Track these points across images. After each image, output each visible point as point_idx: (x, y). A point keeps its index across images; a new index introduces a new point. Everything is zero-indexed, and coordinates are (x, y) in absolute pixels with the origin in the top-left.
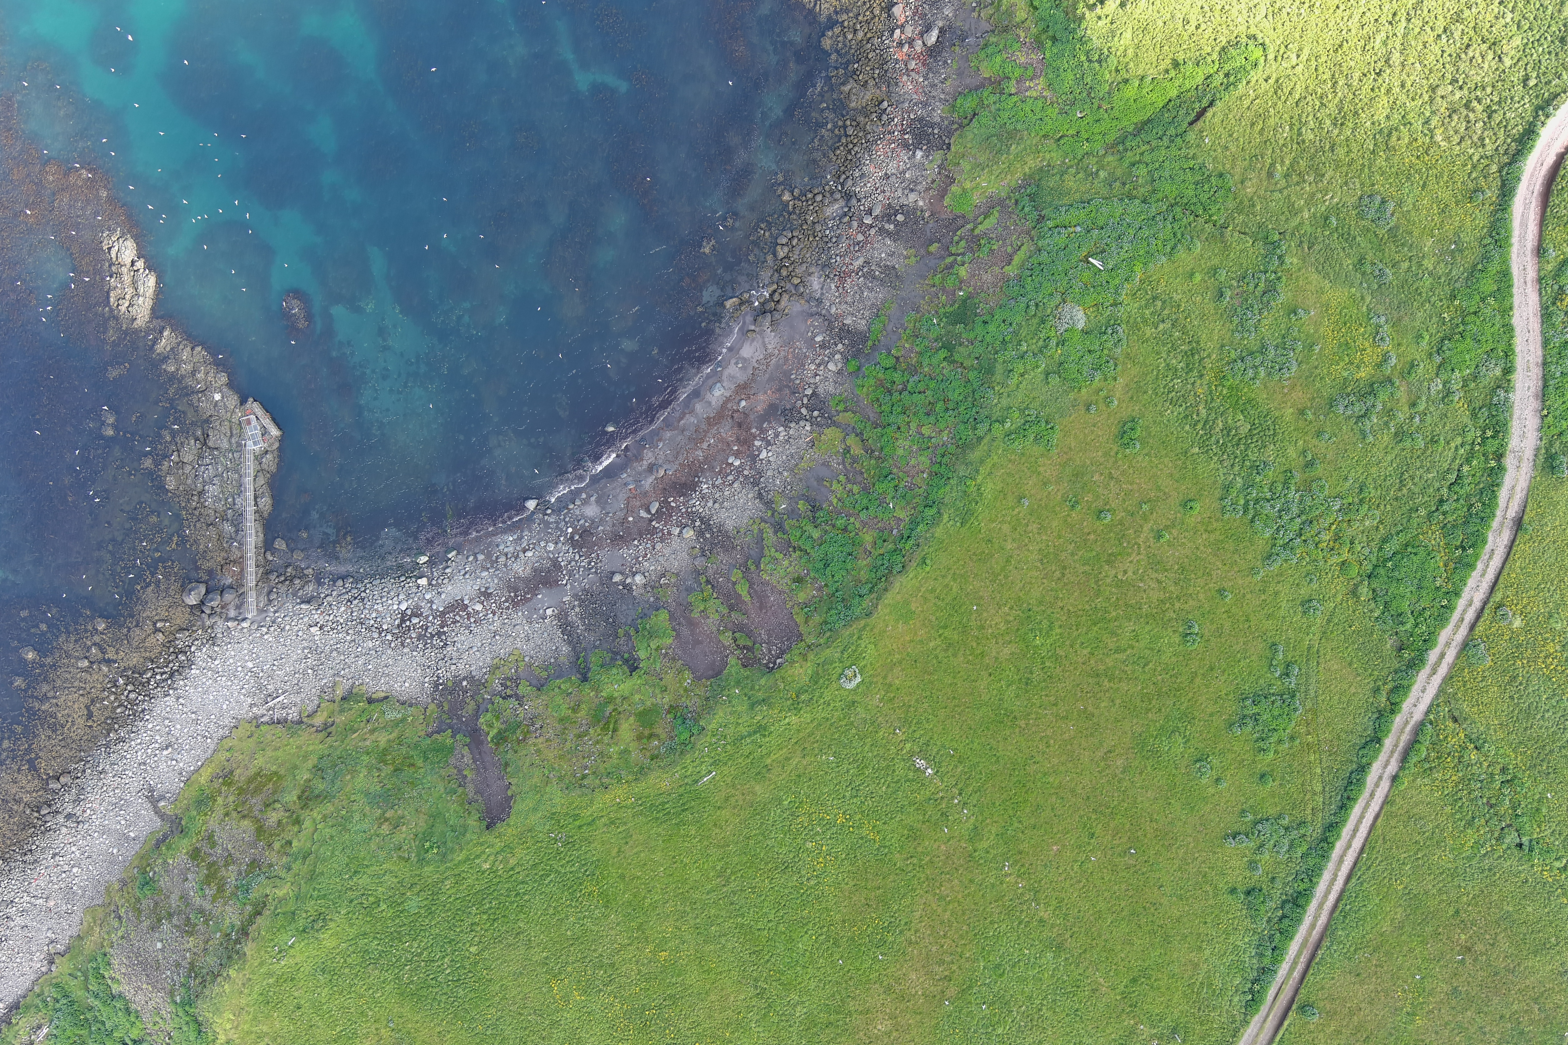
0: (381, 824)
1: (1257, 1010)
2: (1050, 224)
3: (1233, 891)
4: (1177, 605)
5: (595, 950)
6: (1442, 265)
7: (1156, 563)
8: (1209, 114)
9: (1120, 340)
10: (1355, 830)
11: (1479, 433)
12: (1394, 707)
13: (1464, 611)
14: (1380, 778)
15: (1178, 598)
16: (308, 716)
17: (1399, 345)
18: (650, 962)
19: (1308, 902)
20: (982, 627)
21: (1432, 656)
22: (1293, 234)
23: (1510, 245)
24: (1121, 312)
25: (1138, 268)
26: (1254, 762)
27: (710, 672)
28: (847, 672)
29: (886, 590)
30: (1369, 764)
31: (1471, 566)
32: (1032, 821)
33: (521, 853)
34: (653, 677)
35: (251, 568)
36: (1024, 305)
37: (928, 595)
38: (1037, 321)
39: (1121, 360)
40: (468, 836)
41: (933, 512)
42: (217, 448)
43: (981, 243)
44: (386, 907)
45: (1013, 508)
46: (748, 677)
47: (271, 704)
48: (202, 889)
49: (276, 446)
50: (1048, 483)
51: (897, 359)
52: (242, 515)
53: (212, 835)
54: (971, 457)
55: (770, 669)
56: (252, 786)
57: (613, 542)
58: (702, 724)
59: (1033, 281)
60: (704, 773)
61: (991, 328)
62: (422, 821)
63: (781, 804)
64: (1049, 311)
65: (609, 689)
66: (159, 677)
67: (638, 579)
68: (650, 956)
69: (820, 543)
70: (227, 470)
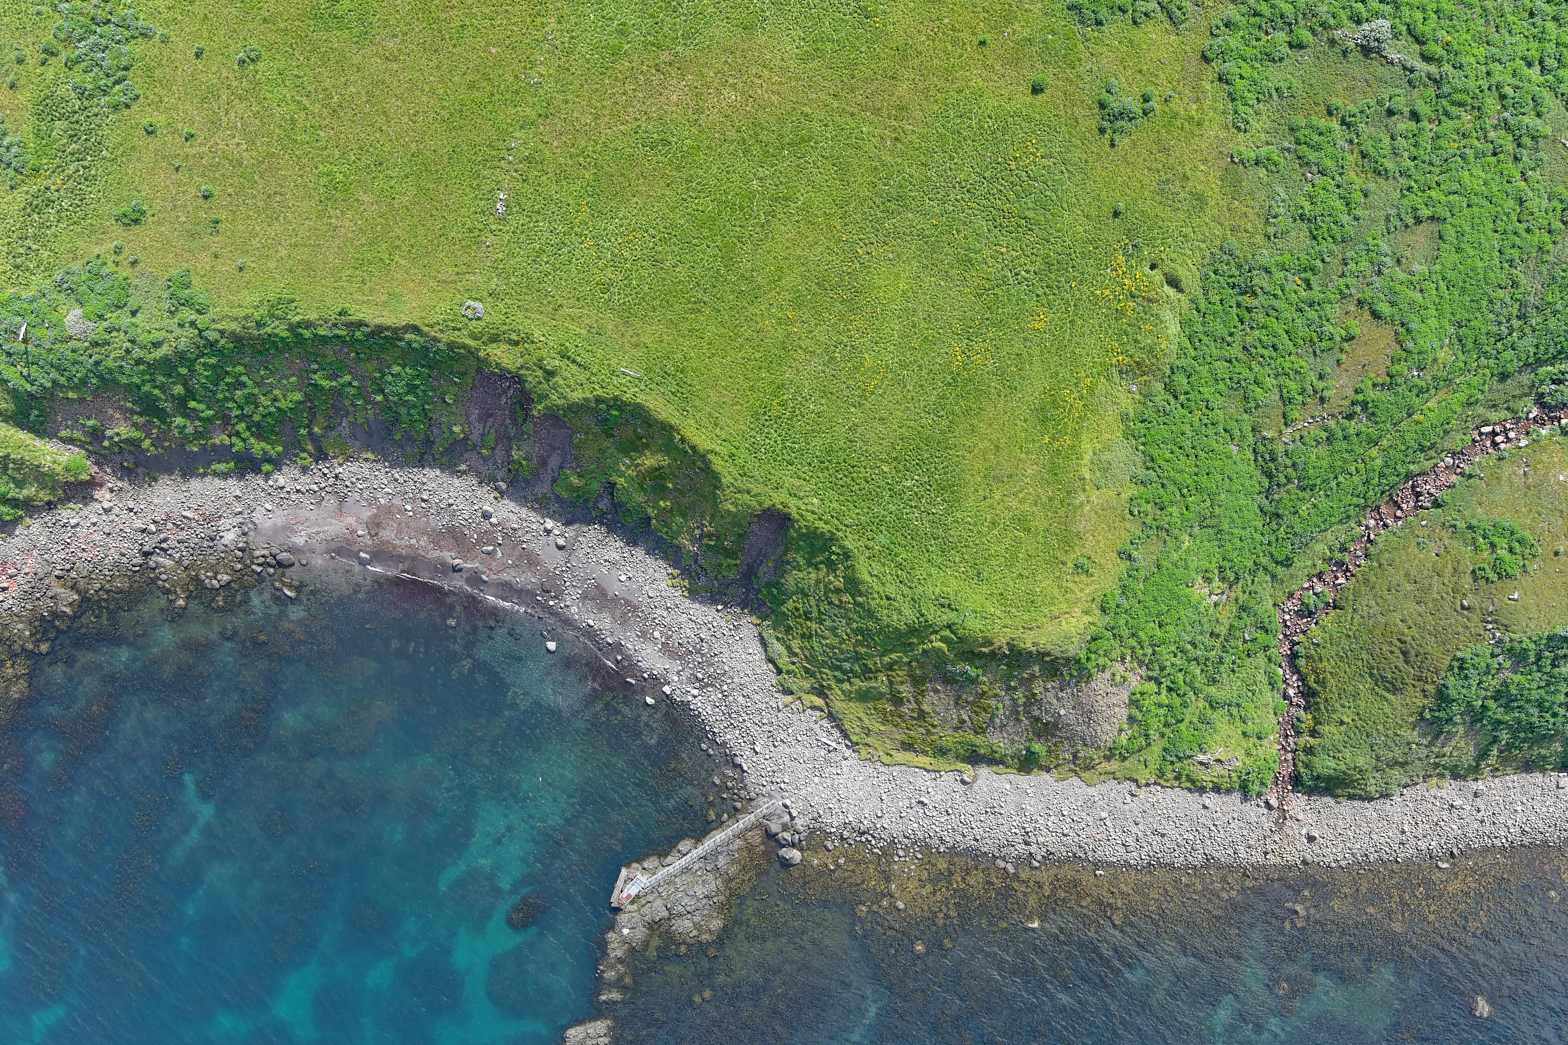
4: (235, 84)
7: (215, 124)
9: (67, 273)
15: (228, 87)
16: (823, 712)
18: (803, 322)
20: (361, 231)
24: (46, 286)
28: (470, 316)
29: (388, 328)
32: (484, 84)
33: (788, 481)
34: (602, 466)
35: (740, 825)
36: (99, 367)
37: (367, 292)
38: (102, 349)
39: (82, 262)
40: (805, 531)
41: (304, 331)
42: (666, 907)
43: (94, 431)
44: (899, 558)
45: (253, 269)
46: (535, 392)
47: (834, 745)
48: (997, 708)
49: (634, 866)
50: (215, 255)
51: (230, 436)
52: (704, 857)
53: (957, 727)
54: (239, 330)
55: (516, 379)
56: (899, 720)
57: (537, 564)
58: (594, 404)
59: (78, 372)
60: (628, 378)
61: (138, 381)
62: (824, 573)
63: (609, 300)
64: (86, 344)
65: (636, 493)
66: (873, 842)
67: (549, 526)
68: (800, 325)
69: (406, 404)
70: (677, 890)
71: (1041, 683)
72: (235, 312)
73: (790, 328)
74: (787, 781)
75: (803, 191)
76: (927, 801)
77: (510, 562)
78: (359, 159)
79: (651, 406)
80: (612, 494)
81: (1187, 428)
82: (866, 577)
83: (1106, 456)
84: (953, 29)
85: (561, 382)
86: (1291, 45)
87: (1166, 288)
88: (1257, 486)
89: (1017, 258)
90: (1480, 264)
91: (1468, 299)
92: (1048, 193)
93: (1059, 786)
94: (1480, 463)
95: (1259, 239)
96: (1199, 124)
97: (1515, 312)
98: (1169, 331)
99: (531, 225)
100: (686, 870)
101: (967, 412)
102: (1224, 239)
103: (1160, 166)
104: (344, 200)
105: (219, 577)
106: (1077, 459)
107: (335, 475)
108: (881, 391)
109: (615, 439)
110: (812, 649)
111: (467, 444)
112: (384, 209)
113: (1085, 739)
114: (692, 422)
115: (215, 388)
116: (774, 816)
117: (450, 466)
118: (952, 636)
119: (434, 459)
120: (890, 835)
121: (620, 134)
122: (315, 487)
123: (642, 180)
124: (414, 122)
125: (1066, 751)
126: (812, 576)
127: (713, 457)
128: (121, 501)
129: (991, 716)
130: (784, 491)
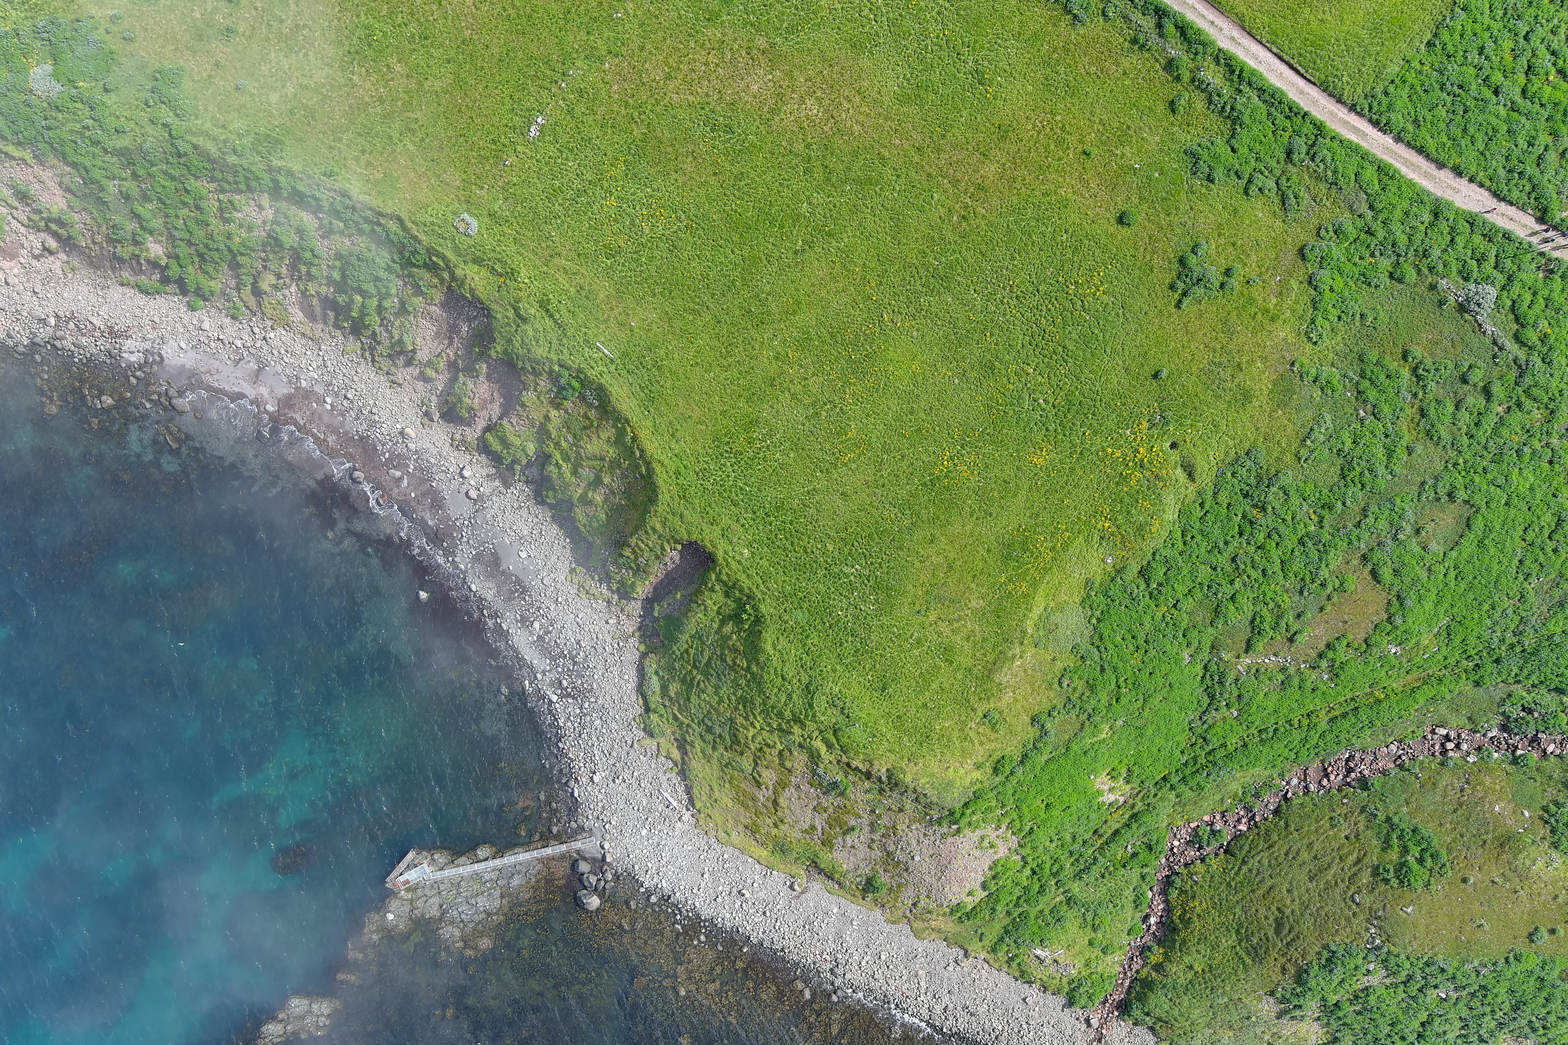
0: (739, 666)
5: (803, 425)
9: (53, 23)
16: (676, 766)
18: (801, 366)
20: (380, 99)
24: (25, 28)
27: (513, 374)
28: (462, 230)
29: (371, 209)
33: (725, 521)
34: (543, 433)
35: (549, 851)
36: (51, 134)
37: (363, 164)
38: (60, 116)
39: (73, 17)
40: (725, 578)
41: (282, 179)
42: (441, 906)
43: (23, 197)
44: (809, 642)
45: (252, 95)
46: (500, 333)
47: (675, 803)
48: (853, 829)
49: (424, 853)
50: (217, 65)
51: (169, 257)
52: (500, 870)
53: (806, 831)
54: (214, 152)
55: (486, 312)
56: (750, 803)
57: (440, 507)
58: (556, 368)
59: (26, 130)
60: (601, 354)
61: (88, 164)
62: (728, 628)
63: (611, 268)
64: (45, 105)
65: (568, 474)
66: (678, 917)
67: (466, 473)
68: (797, 368)
69: (363, 294)
70: (459, 893)
71: (907, 821)
72: (217, 131)
73: (785, 367)
74: (614, 823)
75: (850, 234)
76: (747, 895)
77: (413, 495)
78: (406, 25)
79: (614, 392)
80: (543, 465)
81: (1147, 620)
82: (769, 648)
83: (1056, 618)
84: (1063, 129)
85: (530, 332)
86: (1391, 276)
87: (1179, 470)
88: (1195, 702)
89: (1041, 384)
90: (1496, 567)
91: (1472, 597)
92: (1096, 332)
93: (888, 928)
94: (1422, 763)
95: (1289, 458)
96: (1272, 320)
97: (1513, 626)
98: (1166, 516)
99: (559, 161)
100: (476, 877)
101: (933, 521)
102: (1254, 445)
103: (1219, 346)
104: (375, 61)
105: (104, 398)
106: (1026, 609)
107: (265, 338)
108: (854, 466)
109: (566, 412)
110: (688, 699)
111: (412, 358)
112: (413, 86)
113: (930, 892)
114: (650, 424)
115: (168, 202)
116: (587, 856)
117: (388, 373)
118: (835, 741)
119: (373, 361)
120: (698, 916)
121: (686, 103)
122: (239, 343)
123: (690, 159)
124: (477, 9)
125: (907, 896)
126: (716, 626)
127: (658, 468)
128: (28, 281)
129: (844, 834)
130: (717, 530)
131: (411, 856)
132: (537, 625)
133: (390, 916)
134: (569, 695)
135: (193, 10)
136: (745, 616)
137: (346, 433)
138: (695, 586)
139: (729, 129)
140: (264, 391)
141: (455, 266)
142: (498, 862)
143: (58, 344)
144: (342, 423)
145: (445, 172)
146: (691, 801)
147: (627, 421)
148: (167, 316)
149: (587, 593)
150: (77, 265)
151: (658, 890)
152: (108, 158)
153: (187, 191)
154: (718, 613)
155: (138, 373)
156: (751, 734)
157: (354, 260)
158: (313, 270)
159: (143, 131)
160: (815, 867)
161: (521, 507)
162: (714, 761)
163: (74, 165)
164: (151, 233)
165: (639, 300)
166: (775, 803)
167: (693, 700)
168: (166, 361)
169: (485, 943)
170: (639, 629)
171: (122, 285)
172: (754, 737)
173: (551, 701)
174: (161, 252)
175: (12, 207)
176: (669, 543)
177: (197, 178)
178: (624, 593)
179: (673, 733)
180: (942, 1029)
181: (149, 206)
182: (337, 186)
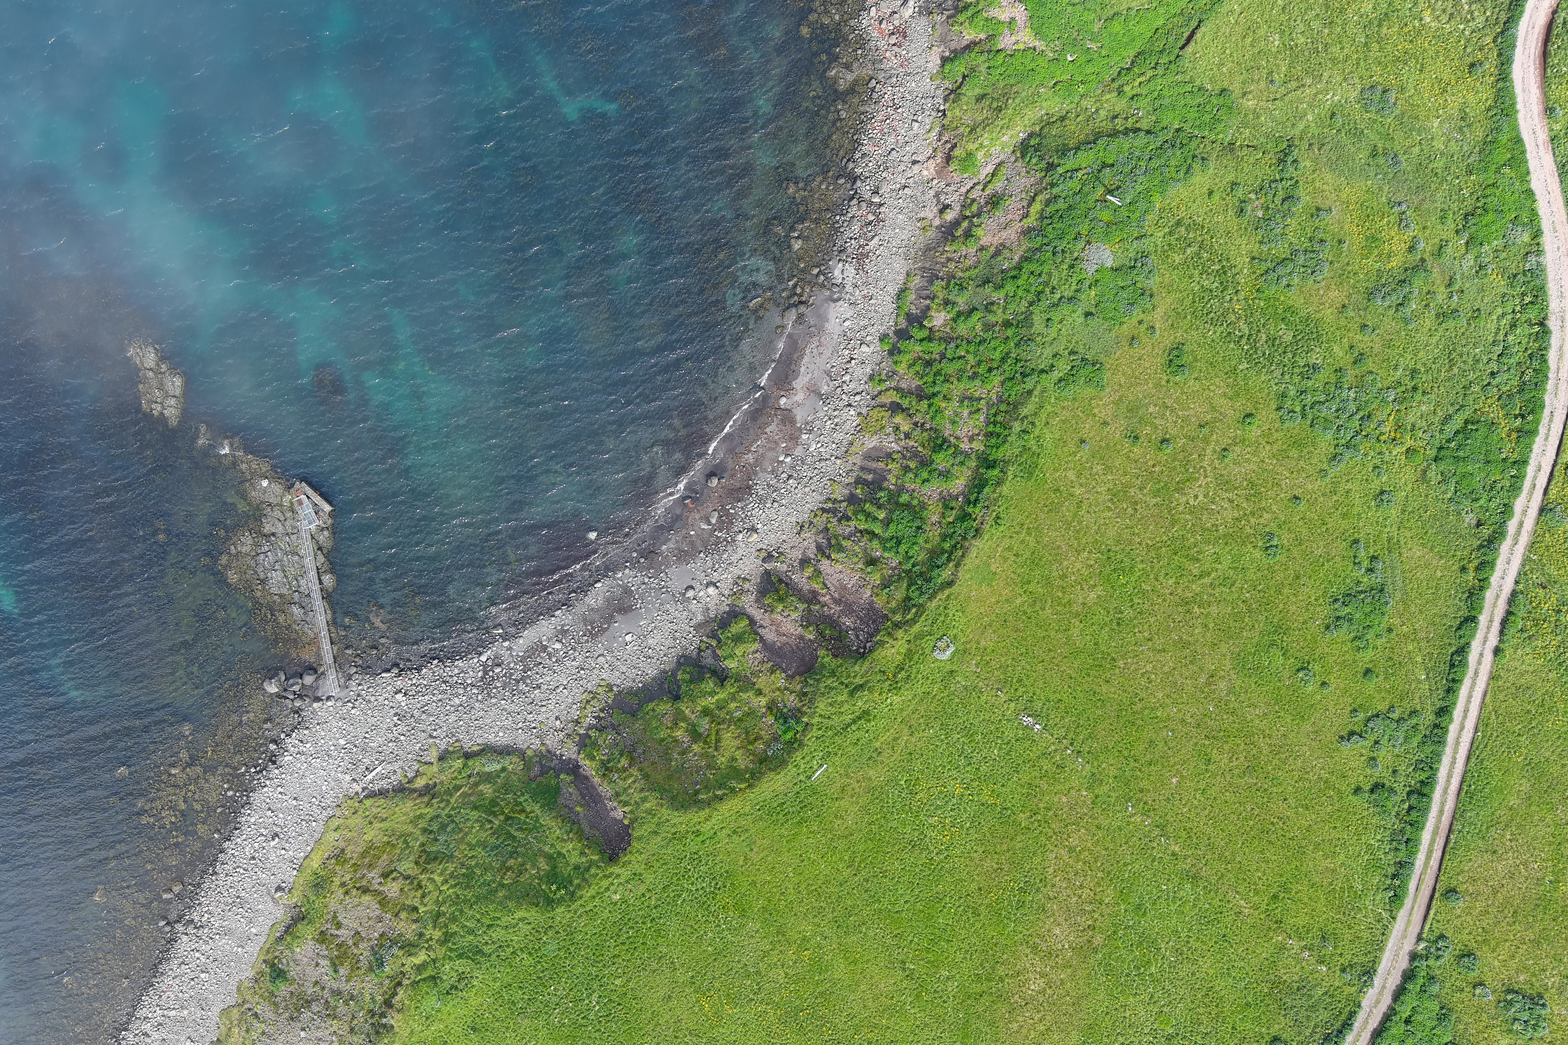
0: (505, 874)
1: (1402, 904)
2: (1060, 170)
3: (1357, 790)
4: (1252, 520)
5: (739, 962)
6: (1452, 143)
7: (1224, 483)
8: (1198, 36)
9: (1150, 272)
10: (1466, 711)
11: (1517, 301)
12: (1483, 584)
13: (1535, 478)
14: (1481, 655)
15: (1253, 514)
16: (408, 782)
17: (1424, 228)
18: (795, 963)
19: (1432, 790)
20: (1063, 577)
21: (1512, 526)
22: (1301, 139)
23: (1517, 112)
24: (1146, 244)
25: (1157, 199)
26: (1355, 661)
27: (802, 669)
28: (939, 644)
29: (963, 556)
30: (1468, 644)
31: (1533, 432)
32: (1148, 757)
33: (649, 878)
34: (746, 683)
35: (326, 646)
36: (1050, 254)
37: (1006, 554)
38: (1065, 267)
39: (1155, 290)
40: (593, 871)
41: (996, 472)
42: (273, 534)
43: (994, 201)
44: (524, 956)
45: (1074, 454)
46: (841, 665)
47: (370, 777)
48: (336, 971)
49: (330, 522)
50: (1105, 423)
51: (930, 329)
52: (308, 595)
53: (335, 917)
54: (1024, 411)
55: (862, 655)
56: (367, 861)
57: (679, 559)
58: (805, 719)
59: (1054, 229)
60: (815, 767)
61: (1020, 282)
62: (543, 865)
63: (897, 784)
64: (1076, 254)
65: (704, 702)
66: (253, 770)
67: (711, 590)
68: (794, 957)
69: (887, 523)
70: (286, 554)
71: (341, 1033)
72: (1043, 417)
73: (794, 947)
74: (353, 712)
75: (918, 1015)
76: (272, 843)
77: (692, 533)
78: (1132, 606)
79: (779, 777)
80: (714, 673)
82: (521, 913)
85: (840, 698)
93: (234, 983)
99: (999, 741)
100: (303, 572)
104: (1100, 574)
105: (800, 241)
107: (850, 405)
108: (696, 1009)
109: (764, 715)
110: (475, 808)
111: (823, 554)
112: (1075, 608)
113: (269, 1037)
114: (747, 809)
115: (981, 348)
116: (320, 682)
117: (811, 523)
118: (423, 976)
119: (824, 510)
120: (253, 790)
121: (1047, 864)
122: (847, 378)
123: (995, 866)
124: (1142, 675)
125: (264, 1009)
126: (547, 849)
127: (703, 814)
128: (915, 183)
129: (331, 959)
130: (640, 869)
131: (327, 508)
132: (558, 646)
133: (265, 483)
134: (486, 673)
135: (1155, 405)
136: (554, 887)
137: (755, 473)
138: (587, 830)
139: (1021, 904)
140: (800, 397)
141: (906, 631)
142: (316, 595)
143: (855, 202)
144: (764, 470)
145: (994, 632)
146: (372, 795)
147: (750, 786)
148: (876, 311)
149: (588, 702)
150: (929, 233)
151: (282, 751)
152: (1024, 303)
153: (990, 370)
154: (560, 854)
155: (822, 278)
156: (436, 878)
157: (918, 523)
158: (911, 475)
159: (1046, 345)
160: (299, 918)
161: (675, 639)
162: (410, 828)
163: (1019, 268)
164: (954, 320)
165: (865, 809)
166: (365, 891)
167: (473, 813)
168: (832, 305)
169: (233, 577)
170: (549, 751)
171: (908, 274)
172: (432, 880)
173: (480, 654)
174: (935, 323)
175: (985, 186)
176: (631, 812)
177: (1003, 383)
178: (584, 743)
179: (442, 783)
180: (126, 1030)
181: (979, 327)
182: (986, 527)
